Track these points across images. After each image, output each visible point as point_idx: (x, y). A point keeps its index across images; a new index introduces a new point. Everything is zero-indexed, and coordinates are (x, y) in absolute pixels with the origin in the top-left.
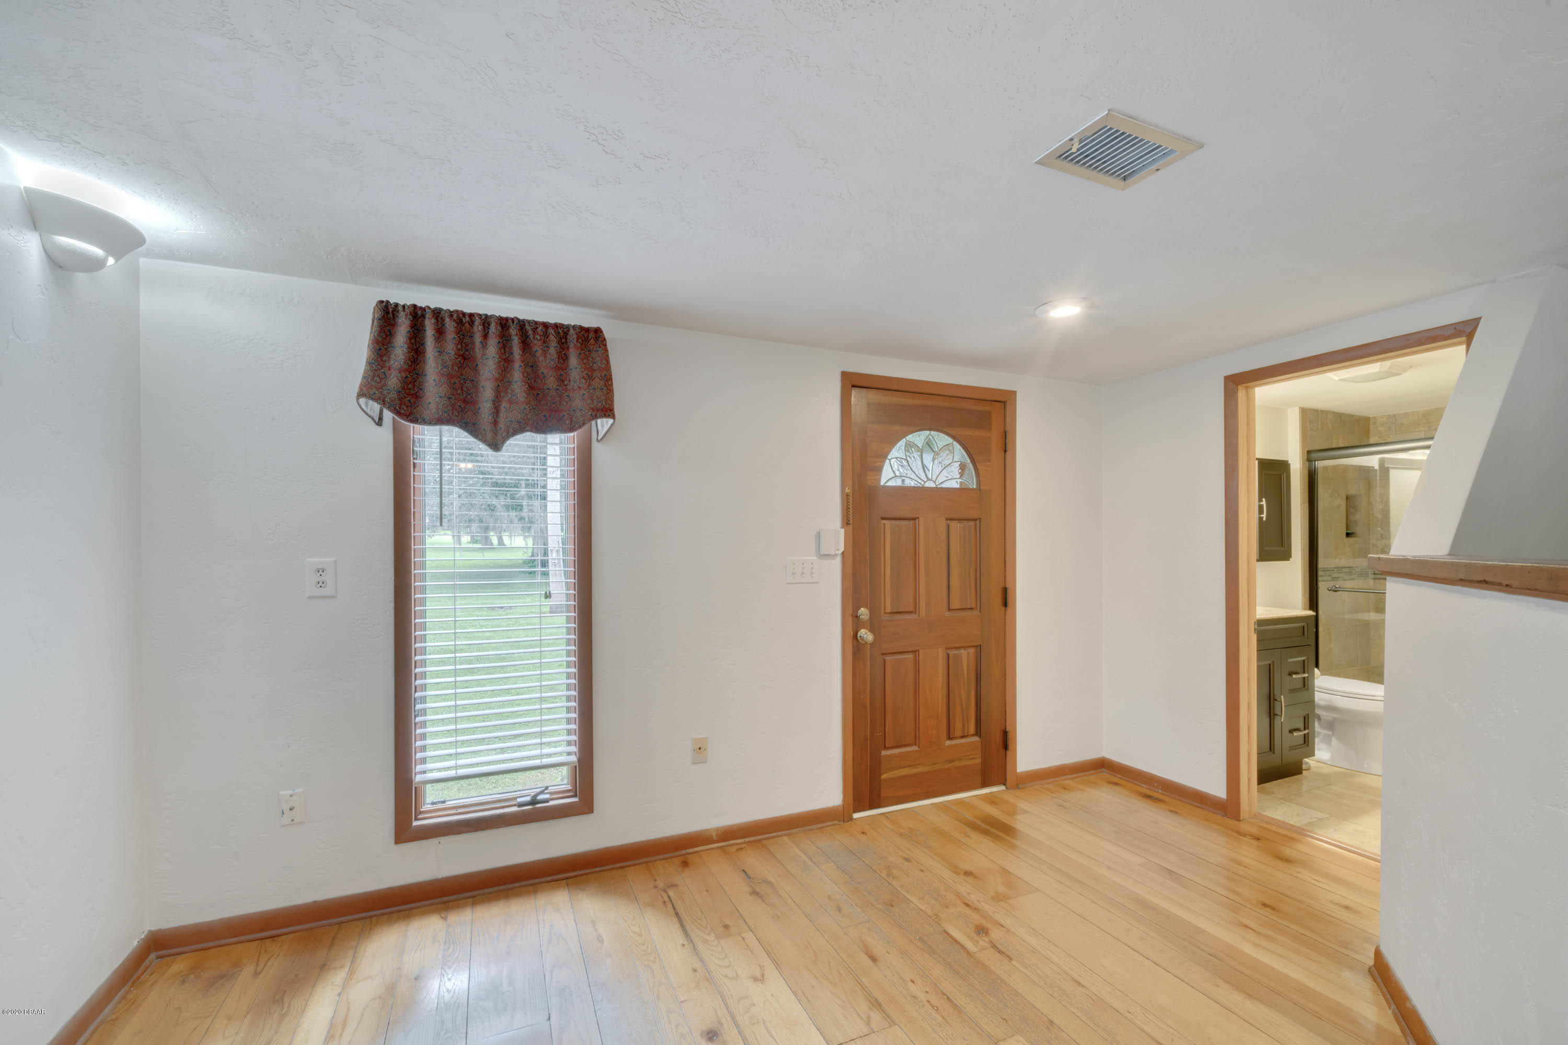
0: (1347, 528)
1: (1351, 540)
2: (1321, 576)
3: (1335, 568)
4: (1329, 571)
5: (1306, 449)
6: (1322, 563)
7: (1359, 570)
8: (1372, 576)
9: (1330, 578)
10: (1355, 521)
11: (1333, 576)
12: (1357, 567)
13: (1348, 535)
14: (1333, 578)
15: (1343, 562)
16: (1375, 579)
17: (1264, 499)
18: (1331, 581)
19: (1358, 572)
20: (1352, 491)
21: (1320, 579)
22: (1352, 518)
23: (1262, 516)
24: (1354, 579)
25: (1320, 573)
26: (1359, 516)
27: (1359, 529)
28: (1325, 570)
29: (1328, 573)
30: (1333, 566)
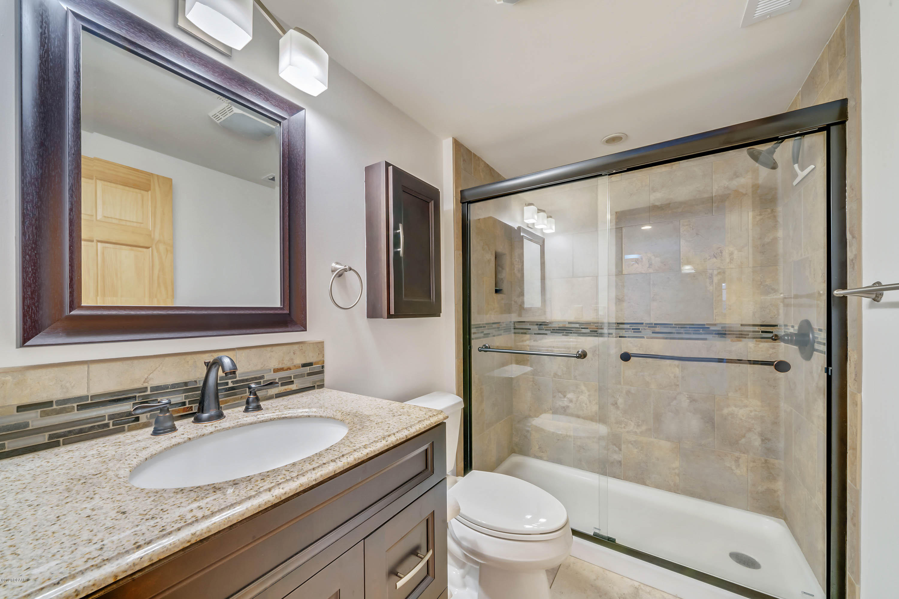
0: (496, 287)
1: (499, 296)
2: (474, 333)
3: (486, 324)
4: (481, 327)
5: (460, 189)
6: (475, 319)
7: (505, 326)
8: (513, 331)
9: (482, 335)
10: (502, 279)
11: (485, 333)
12: (503, 323)
13: (497, 291)
14: (485, 334)
15: (492, 317)
16: (515, 333)
17: (401, 226)
18: (484, 337)
19: (504, 327)
20: (500, 249)
21: (473, 336)
22: (499, 276)
23: (398, 250)
24: (501, 335)
25: (473, 330)
26: (505, 275)
27: (504, 286)
28: (478, 327)
29: (481, 330)
30: (485, 322)
